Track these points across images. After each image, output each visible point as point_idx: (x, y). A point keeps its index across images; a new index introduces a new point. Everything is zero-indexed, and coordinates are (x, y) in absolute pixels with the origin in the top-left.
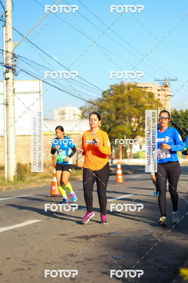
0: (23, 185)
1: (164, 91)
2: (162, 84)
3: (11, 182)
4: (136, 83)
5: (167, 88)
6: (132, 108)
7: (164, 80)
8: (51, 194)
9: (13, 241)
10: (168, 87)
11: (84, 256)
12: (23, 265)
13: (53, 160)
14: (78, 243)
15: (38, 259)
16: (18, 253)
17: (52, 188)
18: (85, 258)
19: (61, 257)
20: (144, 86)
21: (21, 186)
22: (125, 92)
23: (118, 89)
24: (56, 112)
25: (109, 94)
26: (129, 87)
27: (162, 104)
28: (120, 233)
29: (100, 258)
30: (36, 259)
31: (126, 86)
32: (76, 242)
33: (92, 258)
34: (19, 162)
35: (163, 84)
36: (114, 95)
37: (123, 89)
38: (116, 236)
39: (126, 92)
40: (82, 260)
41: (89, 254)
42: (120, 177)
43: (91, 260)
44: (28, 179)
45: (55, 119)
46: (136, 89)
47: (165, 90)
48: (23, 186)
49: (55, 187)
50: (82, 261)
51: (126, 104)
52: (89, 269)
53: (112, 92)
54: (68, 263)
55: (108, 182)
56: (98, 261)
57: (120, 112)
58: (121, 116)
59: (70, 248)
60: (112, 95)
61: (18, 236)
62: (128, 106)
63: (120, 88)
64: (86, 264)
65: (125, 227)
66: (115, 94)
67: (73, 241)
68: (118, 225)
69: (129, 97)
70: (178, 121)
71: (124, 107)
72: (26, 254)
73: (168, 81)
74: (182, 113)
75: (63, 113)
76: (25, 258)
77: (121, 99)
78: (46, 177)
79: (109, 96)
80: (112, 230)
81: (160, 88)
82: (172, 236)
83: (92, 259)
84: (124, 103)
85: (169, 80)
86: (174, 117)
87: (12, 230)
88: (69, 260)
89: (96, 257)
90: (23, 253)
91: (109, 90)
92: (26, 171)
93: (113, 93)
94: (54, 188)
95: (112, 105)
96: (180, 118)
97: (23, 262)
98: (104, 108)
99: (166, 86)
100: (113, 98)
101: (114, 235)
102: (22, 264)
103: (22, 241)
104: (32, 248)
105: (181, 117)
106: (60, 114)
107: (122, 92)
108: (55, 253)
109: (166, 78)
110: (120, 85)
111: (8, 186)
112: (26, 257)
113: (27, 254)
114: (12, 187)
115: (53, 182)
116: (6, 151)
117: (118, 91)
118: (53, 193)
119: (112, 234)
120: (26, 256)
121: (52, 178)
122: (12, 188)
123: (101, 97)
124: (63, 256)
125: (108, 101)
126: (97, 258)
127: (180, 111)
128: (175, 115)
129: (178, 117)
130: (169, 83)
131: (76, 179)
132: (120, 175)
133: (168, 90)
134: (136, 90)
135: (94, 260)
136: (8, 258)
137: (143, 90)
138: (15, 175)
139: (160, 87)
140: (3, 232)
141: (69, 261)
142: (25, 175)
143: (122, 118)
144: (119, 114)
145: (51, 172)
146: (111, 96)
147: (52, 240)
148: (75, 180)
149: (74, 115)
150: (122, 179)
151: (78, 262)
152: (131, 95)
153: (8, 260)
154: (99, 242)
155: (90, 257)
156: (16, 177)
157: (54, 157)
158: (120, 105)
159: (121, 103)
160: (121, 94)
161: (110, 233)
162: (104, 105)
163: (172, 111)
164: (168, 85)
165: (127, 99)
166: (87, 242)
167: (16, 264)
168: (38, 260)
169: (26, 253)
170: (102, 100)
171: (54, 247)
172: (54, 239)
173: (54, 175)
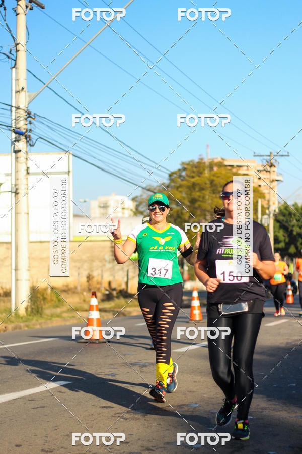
0: (40, 321)
1: (268, 173)
2: (265, 162)
3: (22, 318)
4: (223, 159)
5: (273, 169)
6: (216, 200)
7: (269, 156)
9: (25, 417)
10: (275, 166)
11: (140, 442)
13: (88, 281)
14: (130, 421)
15: (66, 446)
16: (33, 437)
18: (142, 447)
20: (235, 164)
21: (38, 324)
22: (205, 173)
23: (195, 169)
24: (94, 204)
25: (180, 176)
26: (211, 166)
27: (265, 193)
28: (197, 405)
29: (166, 446)
30: (62, 447)
31: (207, 164)
32: (126, 419)
33: (152, 447)
34: (35, 284)
35: (267, 162)
36: (187, 178)
37: (201, 169)
38: (191, 410)
39: (207, 173)
40: (137, 450)
41: (149, 441)
42: (197, 312)
43: (152, 451)
44: (48, 312)
45: (93, 216)
46: (223, 169)
47: (269, 171)
48: (40, 324)
51: (207, 193)
53: (184, 173)
55: (177, 320)
56: (162, 452)
57: (197, 205)
58: (199, 212)
59: (117, 430)
60: (184, 177)
61: (33, 408)
62: (209, 196)
63: (197, 168)
65: (205, 396)
66: (189, 176)
67: (122, 417)
68: (194, 392)
69: (212, 182)
70: (290, 221)
71: (204, 197)
72: (46, 439)
73: (275, 158)
74: (297, 209)
75: (105, 206)
76: (44, 445)
77: (198, 184)
78: (76, 310)
79: (179, 180)
80: (185, 400)
81: (261, 169)
82: (282, 412)
83: (153, 449)
84: (204, 192)
85: (277, 155)
86: (284, 216)
87: (24, 398)
88: (115, 450)
89: (160, 446)
90: (42, 438)
91: (179, 170)
92: (44, 299)
93: (187, 175)
95: (184, 195)
96: (293, 216)
97: (43, 452)
99: (272, 166)
100: (184, 182)
101: (189, 409)
103: (40, 417)
104: (57, 428)
105: (295, 215)
106: (100, 207)
107: (200, 173)
109: (271, 153)
110: (198, 163)
111: (16, 323)
112: (47, 444)
113: (48, 439)
114: (22, 325)
115: (89, 320)
116: (13, 267)
117: (194, 172)
119: (184, 407)
120: (46, 442)
121: (86, 311)
122: (22, 327)
123: (167, 182)
125: (178, 188)
126: (161, 448)
127: (294, 205)
128: (285, 211)
129: (290, 214)
130: (276, 161)
131: (126, 313)
132: (197, 308)
133: (274, 171)
134: (223, 171)
135: (156, 451)
136: (17, 446)
137: (234, 170)
138: (28, 305)
139: (262, 166)
140: (9, 401)
142: (44, 307)
143: (200, 216)
144: (196, 209)
145: (84, 301)
146: (182, 180)
147: (88, 416)
148: (124, 315)
149: (123, 209)
150: (199, 314)
152: (215, 178)
153: (17, 449)
154: (164, 421)
155: (150, 445)
156: (29, 309)
157: (90, 278)
158: (196, 194)
159: (198, 191)
160: (199, 176)
161: (181, 405)
163: (280, 205)
164: (275, 164)
165: (208, 185)
166: (145, 419)
168: (66, 449)
169: (47, 437)
170: (168, 186)
171: (92, 427)
172: (92, 415)
173: (91, 308)
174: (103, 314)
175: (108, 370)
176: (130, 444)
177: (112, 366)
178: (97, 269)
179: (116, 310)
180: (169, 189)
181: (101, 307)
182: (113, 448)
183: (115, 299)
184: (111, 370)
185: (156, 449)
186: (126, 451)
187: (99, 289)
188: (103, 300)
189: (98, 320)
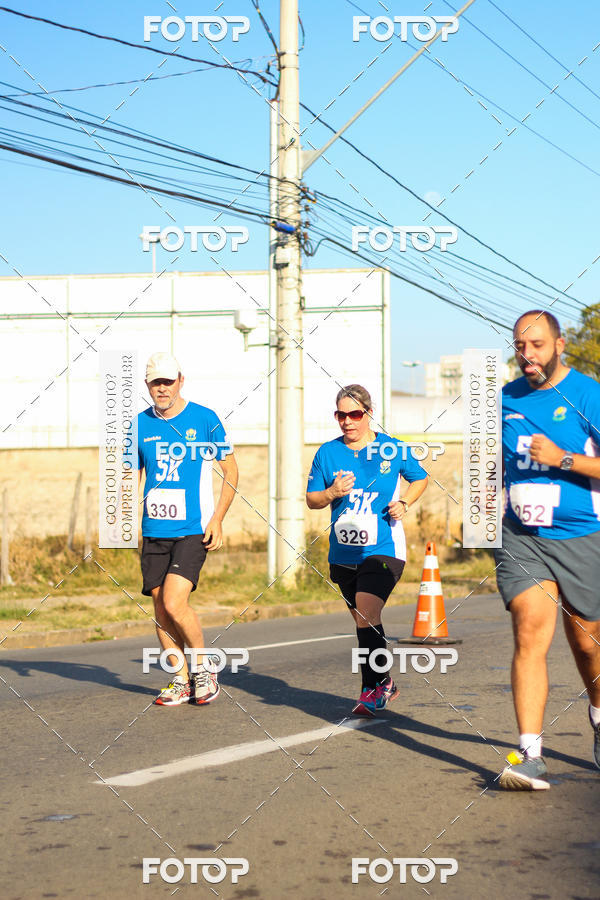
0: (324, 601)
3: (289, 593)
8: (414, 636)
9: (293, 787)
11: (520, 842)
12: (325, 866)
13: (419, 523)
14: (500, 799)
15: (373, 846)
16: (309, 826)
17: (417, 616)
18: (524, 851)
19: (447, 842)
21: (320, 606)
24: (433, 371)
29: (572, 850)
30: (366, 848)
33: (545, 851)
34: (315, 529)
40: (514, 856)
41: (538, 839)
43: (545, 858)
45: (429, 394)
48: (325, 606)
49: (428, 613)
50: (513, 859)
52: (536, 888)
54: (469, 865)
56: (564, 861)
59: (474, 816)
64: (527, 872)
72: (334, 830)
75: (454, 375)
76: (331, 842)
83: (547, 855)
87: (292, 749)
89: (561, 850)
90: (325, 827)
94: (423, 616)
97: (327, 857)
98: (587, 362)
102: (322, 863)
104: (355, 810)
106: (445, 376)
108: (428, 829)
111: (279, 604)
112: (335, 841)
113: (339, 831)
114: (289, 607)
115: (420, 598)
116: (273, 493)
118: (420, 633)
120: (335, 837)
121: (416, 581)
122: (290, 611)
123: (578, 326)
124: (452, 842)
126: (562, 853)
135: (552, 859)
136: (277, 843)
138: (301, 569)
140: (263, 755)
141: (471, 859)
147: (417, 787)
151: (501, 863)
153: (278, 848)
154: (568, 799)
155: (539, 848)
156: (304, 577)
157: (425, 516)
162: (587, 352)
166: (531, 796)
167: (303, 862)
170: (579, 336)
171: (424, 809)
172: (426, 785)
173: (425, 575)
174: (449, 587)
175: (459, 698)
176: (499, 845)
177: (467, 691)
178: (437, 499)
179: (473, 580)
180: (583, 340)
181: (444, 573)
182: (467, 852)
183: (474, 558)
184: (464, 698)
185: (554, 856)
186: (492, 858)
187: (440, 539)
188: (449, 561)
189: (439, 599)
